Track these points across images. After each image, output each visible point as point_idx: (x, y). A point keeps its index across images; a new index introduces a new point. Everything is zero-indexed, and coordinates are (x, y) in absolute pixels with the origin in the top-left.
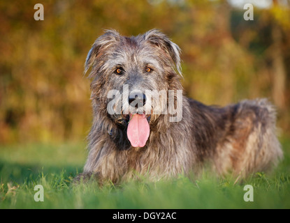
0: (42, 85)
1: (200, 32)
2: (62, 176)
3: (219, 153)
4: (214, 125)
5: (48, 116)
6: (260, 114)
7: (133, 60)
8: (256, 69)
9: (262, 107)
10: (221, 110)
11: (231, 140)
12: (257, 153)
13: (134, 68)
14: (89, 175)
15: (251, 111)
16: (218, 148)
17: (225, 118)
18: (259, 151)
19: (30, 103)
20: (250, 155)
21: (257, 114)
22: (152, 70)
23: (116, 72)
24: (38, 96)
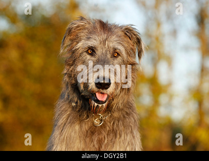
13: (104, 52)
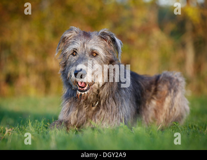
0: (31, 57)
1: (137, 23)
2: (42, 122)
3: (147, 107)
4: (144, 89)
5: (34, 78)
6: (173, 84)
7: (84, 46)
8: (175, 49)
9: (175, 78)
10: (149, 78)
11: (155, 98)
12: (170, 109)
14: (61, 122)
15: (167, 80)
16: (147, 104)
17: (151, 83)
18: (172, 108)
19: (22, 69)
20: (167, 110)
21: (171, 83)
22: (97, 54)
23: (73, 54)
24: (28, 65)
